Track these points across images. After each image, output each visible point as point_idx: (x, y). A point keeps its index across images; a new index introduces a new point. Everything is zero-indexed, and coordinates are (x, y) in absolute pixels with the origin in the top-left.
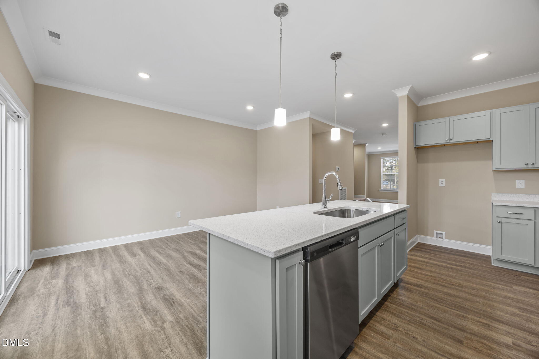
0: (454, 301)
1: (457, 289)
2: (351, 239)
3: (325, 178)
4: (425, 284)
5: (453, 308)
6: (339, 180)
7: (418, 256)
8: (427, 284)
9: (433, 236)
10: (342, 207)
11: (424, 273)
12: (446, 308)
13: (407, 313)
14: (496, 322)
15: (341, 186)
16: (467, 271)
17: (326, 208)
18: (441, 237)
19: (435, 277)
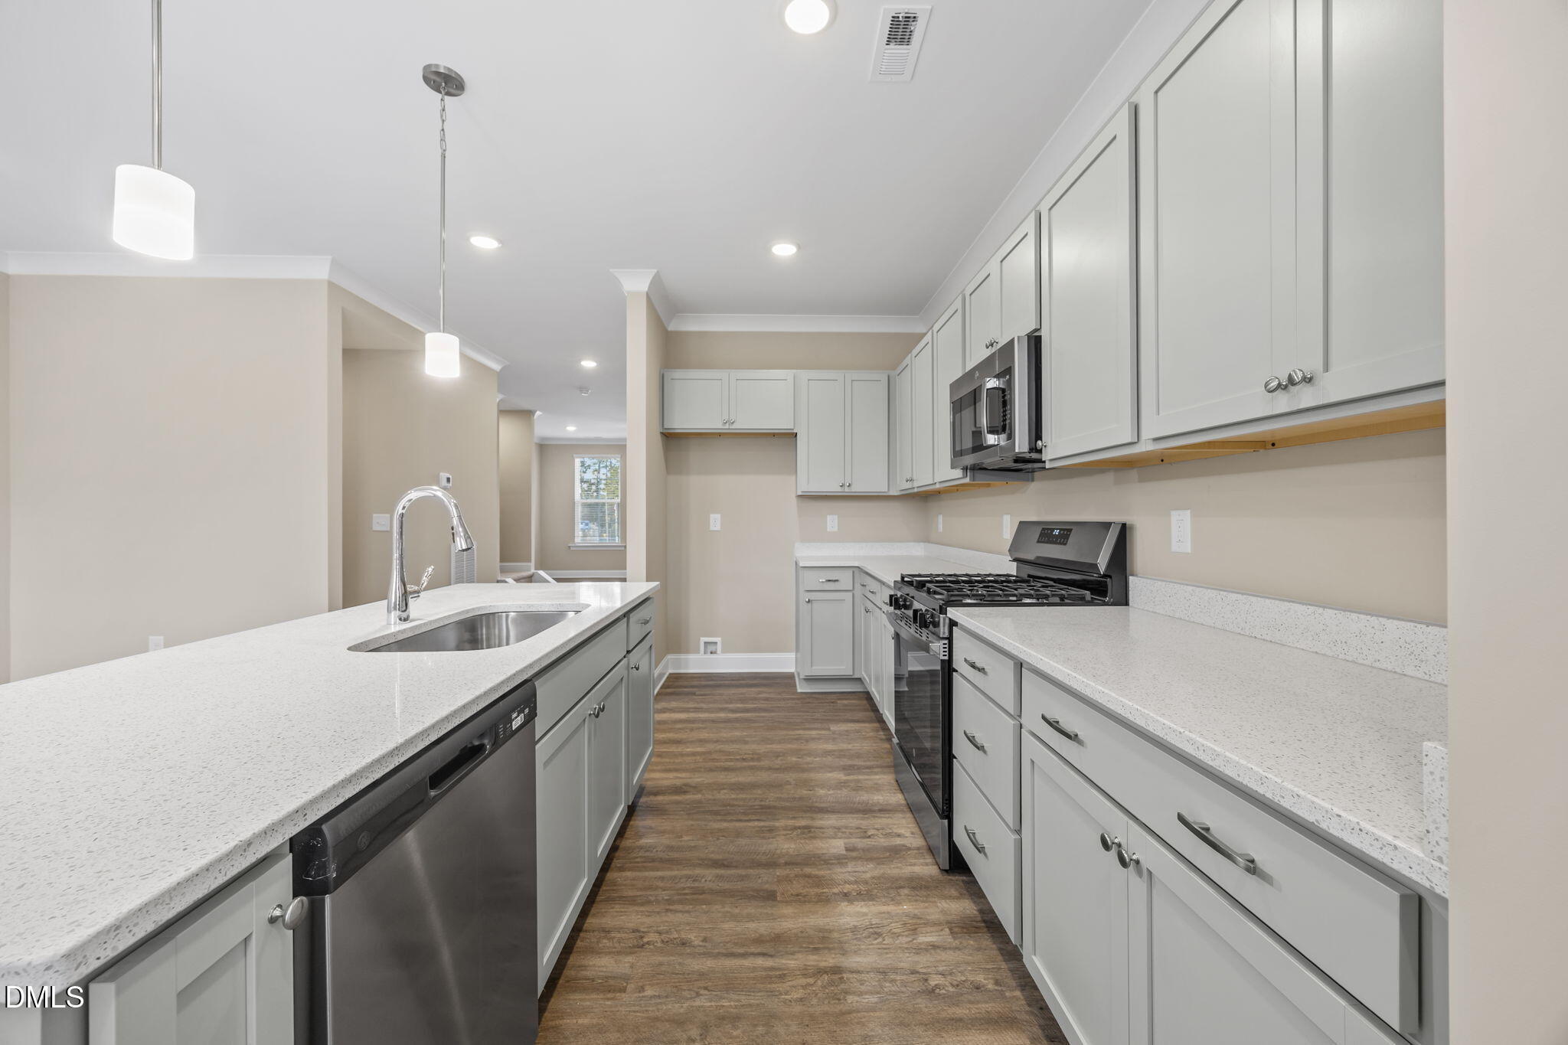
0: (750, 799)
1: (752, 768)
2: (514, 723)
3: (399, 510)
4: (692, 780)
5: (750, 817)
6: (460, 517)
7: (671, 710)
8: (697, 779)
9: (698, 652)
10: (467, 611)
11: (688, 750)
12: (738, 824)
13: (662, 878)
14: (819, 816)
15: (467, 538)
16: (763, 717)
17: (406, 620)
18: (714, 650)
19: (710, 753)
